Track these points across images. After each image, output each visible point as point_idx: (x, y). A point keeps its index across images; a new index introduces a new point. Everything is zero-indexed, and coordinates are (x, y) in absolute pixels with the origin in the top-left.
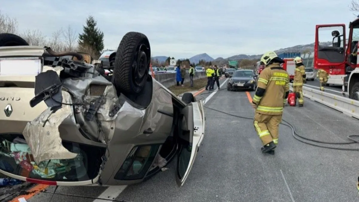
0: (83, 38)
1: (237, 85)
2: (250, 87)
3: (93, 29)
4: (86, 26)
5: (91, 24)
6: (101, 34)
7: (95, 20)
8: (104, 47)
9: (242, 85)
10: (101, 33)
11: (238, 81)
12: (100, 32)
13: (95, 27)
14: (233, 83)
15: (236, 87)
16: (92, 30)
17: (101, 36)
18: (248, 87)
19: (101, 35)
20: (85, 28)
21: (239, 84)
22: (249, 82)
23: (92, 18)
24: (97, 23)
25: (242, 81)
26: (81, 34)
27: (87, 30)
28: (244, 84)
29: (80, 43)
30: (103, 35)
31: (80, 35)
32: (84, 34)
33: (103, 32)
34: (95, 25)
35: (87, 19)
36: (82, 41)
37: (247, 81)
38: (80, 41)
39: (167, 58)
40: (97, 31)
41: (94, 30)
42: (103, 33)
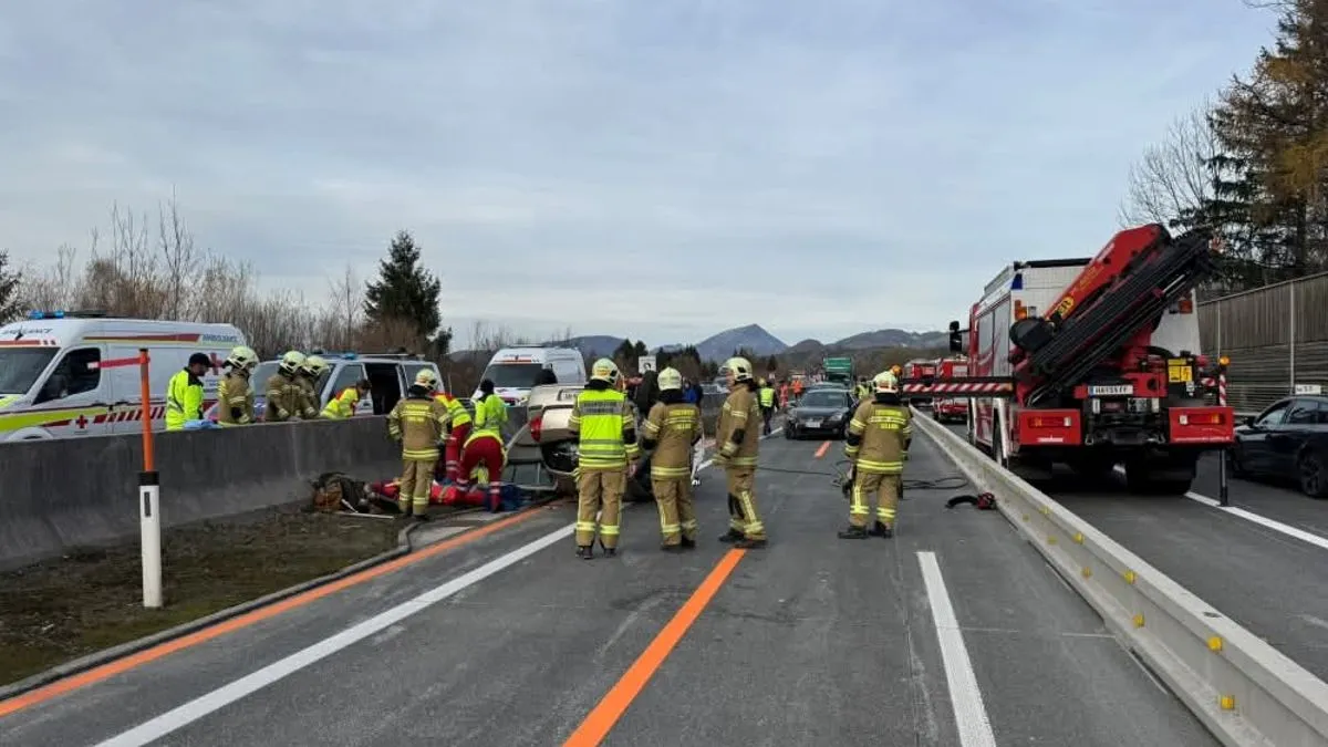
0: (378, 295)
1: (803, 425)
2: (836, 431)
3: (410, 269)
4: (389, 260)
5: (404, 254)
6: (431, 284)
7: (416, 243)
8: (441, 323)
9: (817, 425)
10: (434, 281)
11: (806, 417)
12: (430, 279)
13: (416, 265)
14: (797, 420)
15: (804, 429)
16: (408, 274)
17: (434, 291)
18: (831, 430)
19: (434, 287)
20: (387, 268)
21: (811, 424)
22: (833, 419)
23: (407, 237)
24: (422, 252)
25: (816, 417)
26: (374, 284)
27: (390, 273)
28: (822, 421)
29: (371, 311)
30: (439, 287)
31: (369, 286)
32: (379, 284)
33: (441, 280)
34: (415, 257)
35: (393, 242)
36: (374, 305)
37: (827, 417)
38: (370, 306)
39: (618, 346)
40: (423, 273)
41: (413, 272)
42: (438, 282)
